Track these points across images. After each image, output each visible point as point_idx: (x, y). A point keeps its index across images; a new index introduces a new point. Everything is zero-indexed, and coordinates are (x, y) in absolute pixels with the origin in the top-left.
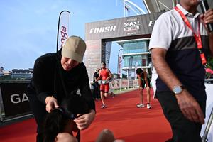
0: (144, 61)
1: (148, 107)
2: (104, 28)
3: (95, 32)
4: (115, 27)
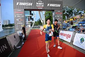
0: (29, 19)
2: (25, 3)
3: (20, 4)
4: (32, 3)
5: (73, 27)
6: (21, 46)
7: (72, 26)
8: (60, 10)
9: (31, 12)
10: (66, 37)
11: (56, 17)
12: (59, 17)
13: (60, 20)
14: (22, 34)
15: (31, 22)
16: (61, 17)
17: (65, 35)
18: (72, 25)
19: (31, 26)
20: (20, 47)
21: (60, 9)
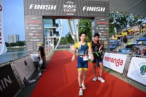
2: (44, 6)
3: (35, 8)
4: (55, 6)
5: (128, 47)
6: (37, 79)
7: (125, 45)
8: (105, 17)
9: (54, 21)
10: (114, 64)
11: (97, 28)
12: (102, 28)
13: (104, 34)
14: (39, 58)
15: (55, 39)
16: (107, 29)
17: (112, 60)
18: (126, 43)
19: (55, 44)
20: (34, 81)
21: (104, 15)
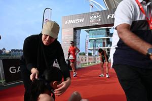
0: (104, 43)
1: (107, 76)
2: (75, 20)
3: (69, 23)
4: (83, 19)
